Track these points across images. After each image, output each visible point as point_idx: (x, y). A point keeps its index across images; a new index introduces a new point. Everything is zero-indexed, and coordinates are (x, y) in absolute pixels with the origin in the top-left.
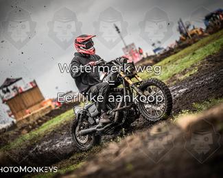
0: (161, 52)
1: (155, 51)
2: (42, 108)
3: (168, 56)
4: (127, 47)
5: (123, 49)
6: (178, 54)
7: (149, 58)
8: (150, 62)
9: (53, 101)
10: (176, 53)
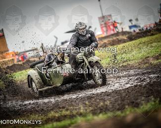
0: (137, 30)
1: (130, 27)
2: (4, 60)
3: (144, 37)
4: (103, 17)
5: (99, 18)
6: (154, 37)
7: (124, 33)
8: (125, 37)
9: (17, 54)
10: (152, 35)
